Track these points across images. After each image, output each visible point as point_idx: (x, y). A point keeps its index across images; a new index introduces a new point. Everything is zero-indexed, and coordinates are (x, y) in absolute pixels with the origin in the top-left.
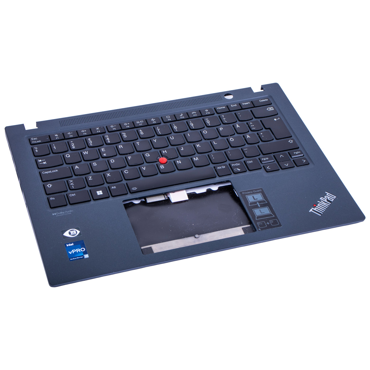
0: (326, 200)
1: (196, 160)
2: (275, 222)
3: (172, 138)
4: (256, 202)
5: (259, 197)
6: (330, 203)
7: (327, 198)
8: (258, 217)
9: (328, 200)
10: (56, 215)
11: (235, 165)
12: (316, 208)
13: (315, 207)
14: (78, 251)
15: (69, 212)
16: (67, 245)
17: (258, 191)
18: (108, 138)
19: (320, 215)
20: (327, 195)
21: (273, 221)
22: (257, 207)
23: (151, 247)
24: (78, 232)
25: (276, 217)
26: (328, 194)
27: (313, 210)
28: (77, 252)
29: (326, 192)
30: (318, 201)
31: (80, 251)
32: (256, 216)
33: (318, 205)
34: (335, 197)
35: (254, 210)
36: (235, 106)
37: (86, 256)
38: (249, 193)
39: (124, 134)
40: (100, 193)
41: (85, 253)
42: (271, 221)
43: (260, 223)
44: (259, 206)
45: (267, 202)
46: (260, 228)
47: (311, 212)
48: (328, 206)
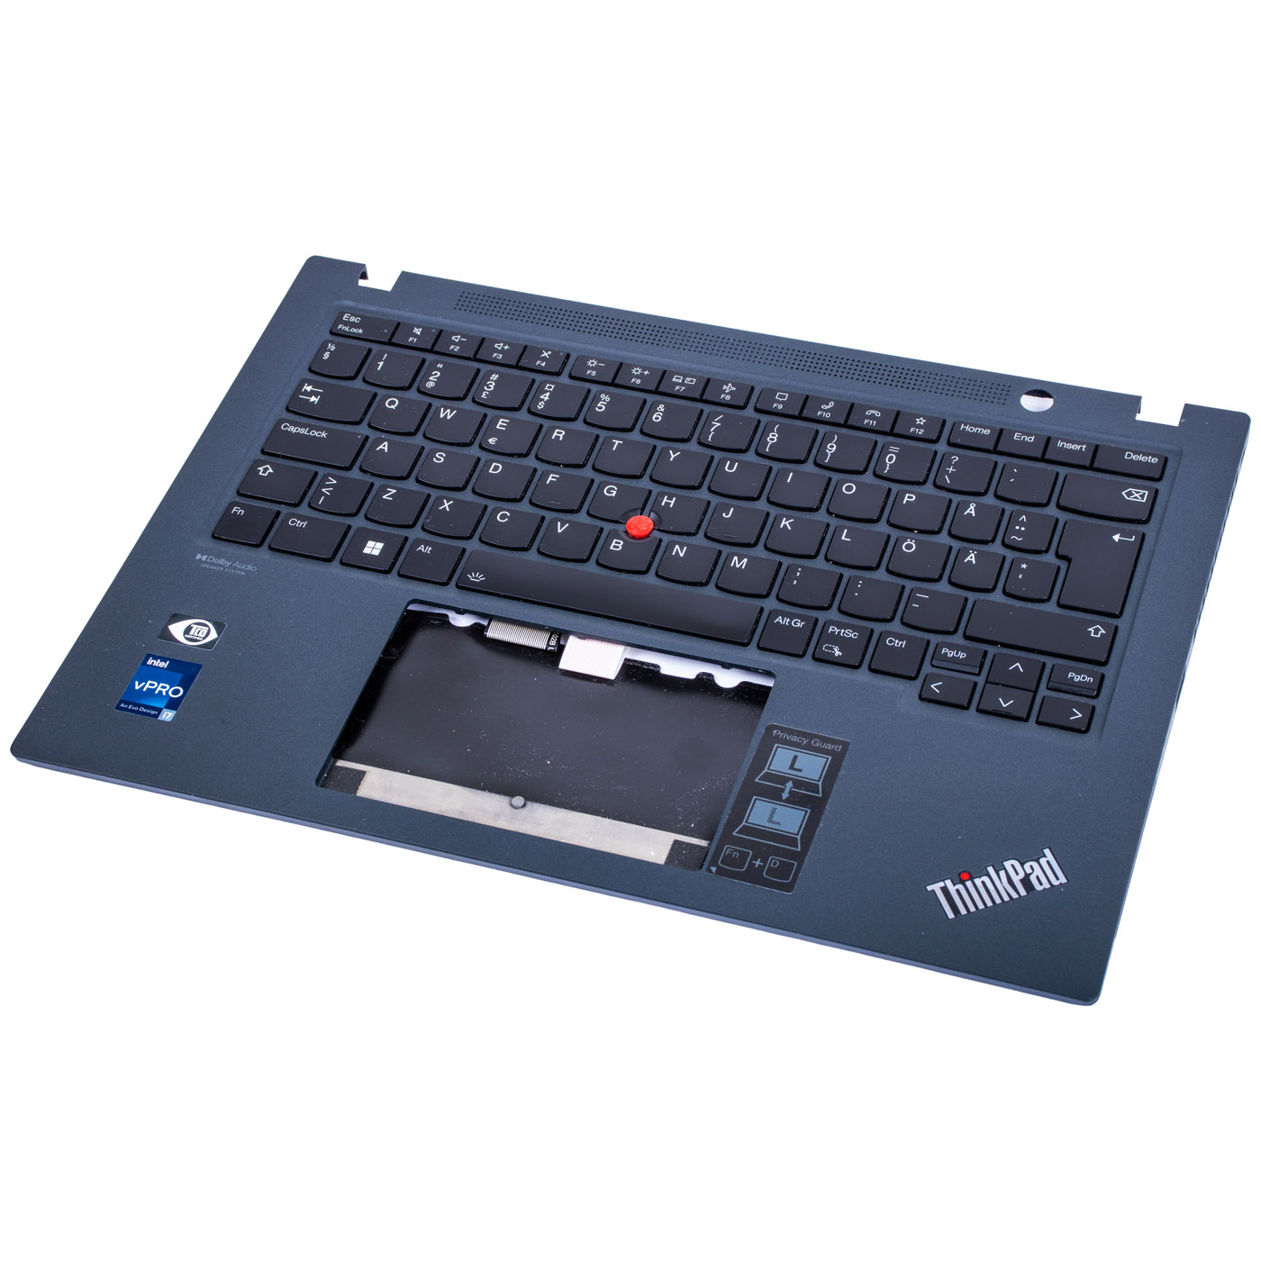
0: (1022, 875)
1: (738, 566)
2: (783, 870)
3: (730, 468)
4: (788, 779)
5: (812, 767)
6: (1023, 893)
7: (1029, 871)
8: (746, 830)
9: (1026, 881)
10: (205, 562)
11: (839, 633)
12: (960, 887)
13: (963, 882)
14: (161, 692)
15: (244, 567)
16: (150, 662)
17: (830, 747)
18: (548, 394)
19: (951, 915)
20: (1043, 861)
21: (780, 861)
22: (774, 795)
23: (363, 773)
24: (213, 635)
25: (800, 857)
26: (1048, 862)
27: (945, 890)
28: (157, 692)
29: (1046, 851)
30: (990, 870)
31: (164, 694)
32: (743, 824)
33: (978, 881)
34: (1063, 880)
35: (755, 799)
36: (1027, 439)
37: (167, 715)
38: (795, 739)
39: (604, 401)
40: (373, 548)
41: (173, 704)
42: (774, 861)
43: (735, 850)
44: (785, 795)
45: (820, 795)
46: (719, 867)
47: (933, 891)
48: (1006, 898)
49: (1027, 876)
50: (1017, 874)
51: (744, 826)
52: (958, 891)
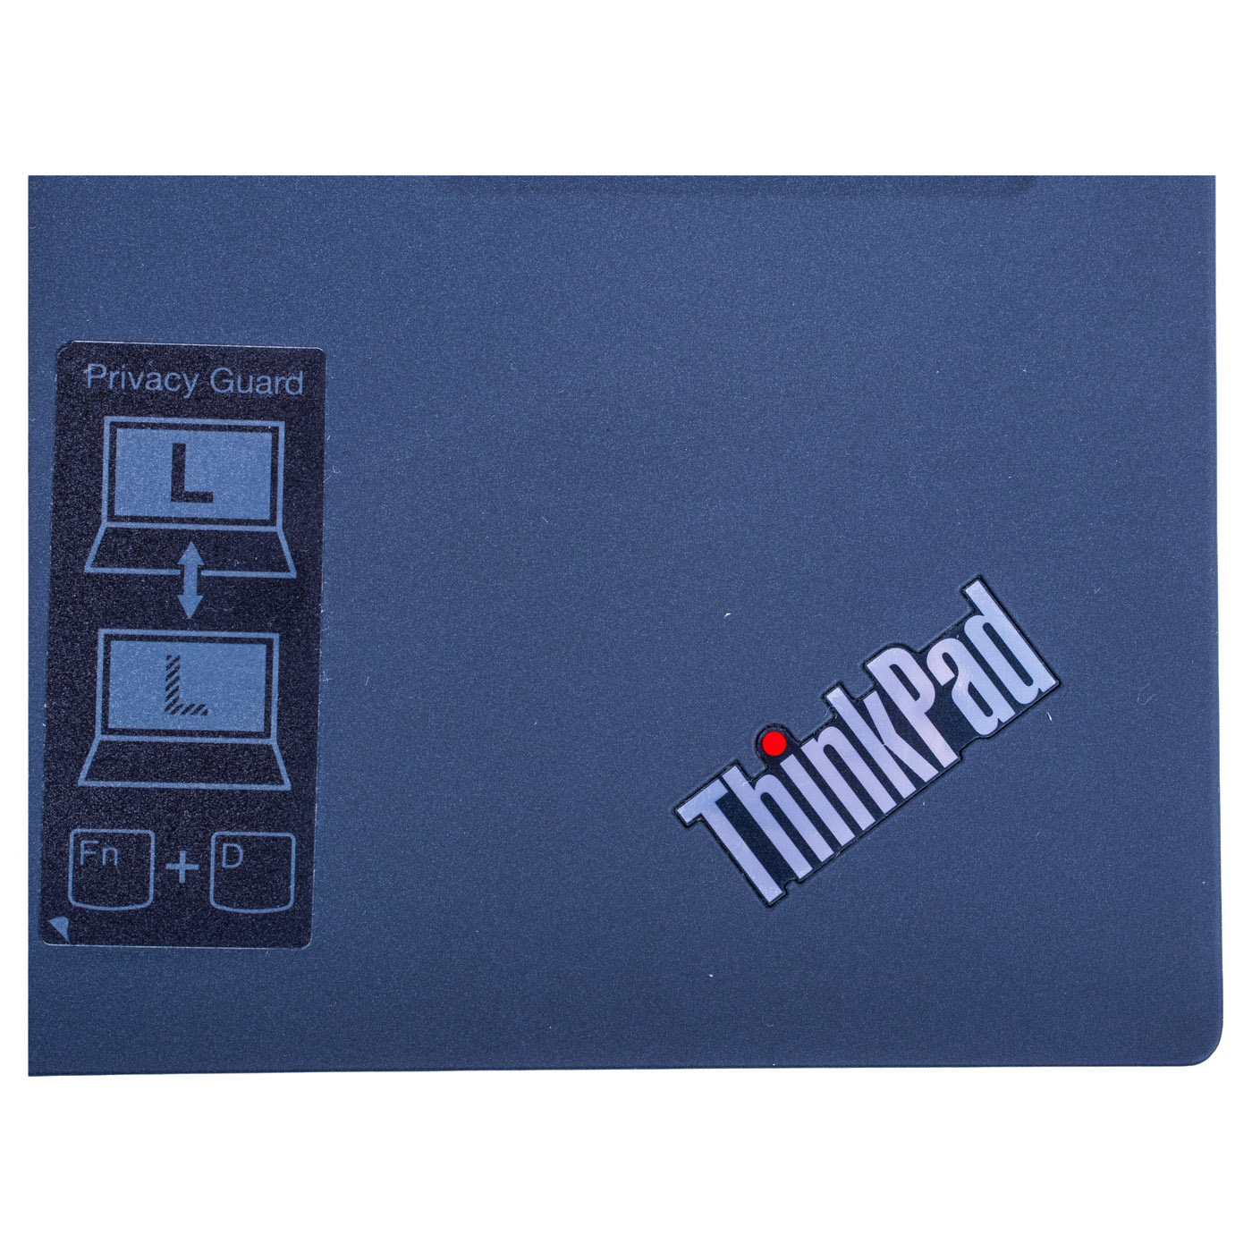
0: (928, 695)
4: (177, 541)
5: (240, 473)
6: (946, 756)
7: (944, 675)
8: (109, 761)
9: (945, 714)
12: (769, 784)
17: (267, 386)
19: (771, 891)
20: (971, 626)
21: (244, 842)
26: (988, 628)
27: (730, 805)
29: (976, 592)
30: (837, 697)
32: (99, 737)
33: (813, 750)
34: (1045, 681)
35: (108, 638)
38: (160, 383)
42: (226, 847)
43: (103, 839)
44: (190, 601)
45: (293, 574)
46: (72, 914)
47: (700, 820)
48: (906, 788)
49: (944, 692)
50: (915, 694)
51: (102, 744)
52: (767, 799)
